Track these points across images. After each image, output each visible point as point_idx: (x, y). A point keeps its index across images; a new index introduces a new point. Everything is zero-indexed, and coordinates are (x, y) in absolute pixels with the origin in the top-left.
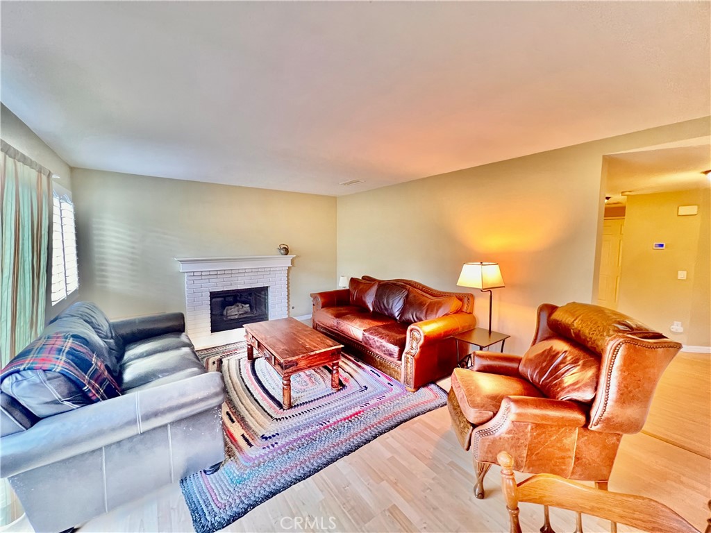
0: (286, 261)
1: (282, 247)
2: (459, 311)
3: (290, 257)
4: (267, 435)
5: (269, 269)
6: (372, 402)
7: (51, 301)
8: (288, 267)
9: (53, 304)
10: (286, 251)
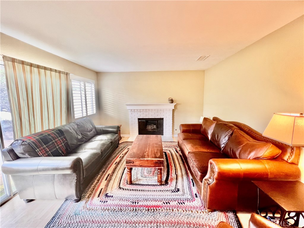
0: (172, 106)
1: (170, 99)
2: (273, 158)
3: (174, 104)
4: (109, 195)
5: (163, 110)
6: (172, 203)
7: (74, 117)
8: (173, 109)
9: (76, 118)
10: (172, 101)
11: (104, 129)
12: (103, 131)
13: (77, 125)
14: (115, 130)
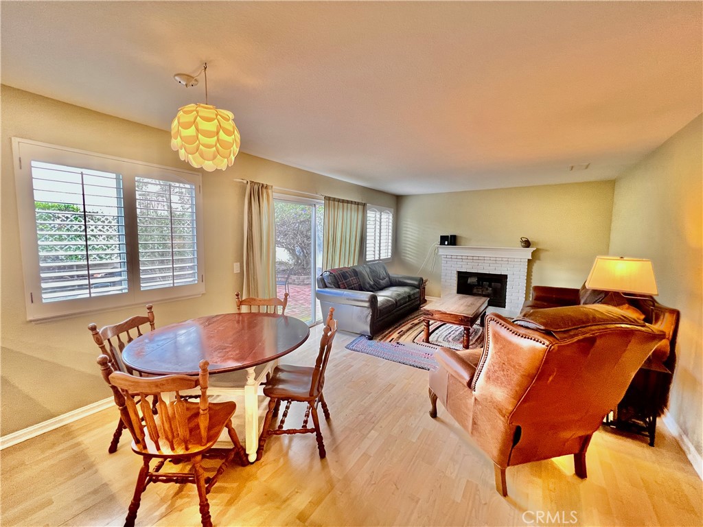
0: (526, 253)
1: (524, 239)
3: (531, 249)
4: (400, 343)
5: (507, 259)
7: (366, 258)
8: (529, 260)
9: (367, 260)
10: (527, 244)
11: (401, 280)
12: (400, 282)
13: (370, 268)
14: (416, 283)
